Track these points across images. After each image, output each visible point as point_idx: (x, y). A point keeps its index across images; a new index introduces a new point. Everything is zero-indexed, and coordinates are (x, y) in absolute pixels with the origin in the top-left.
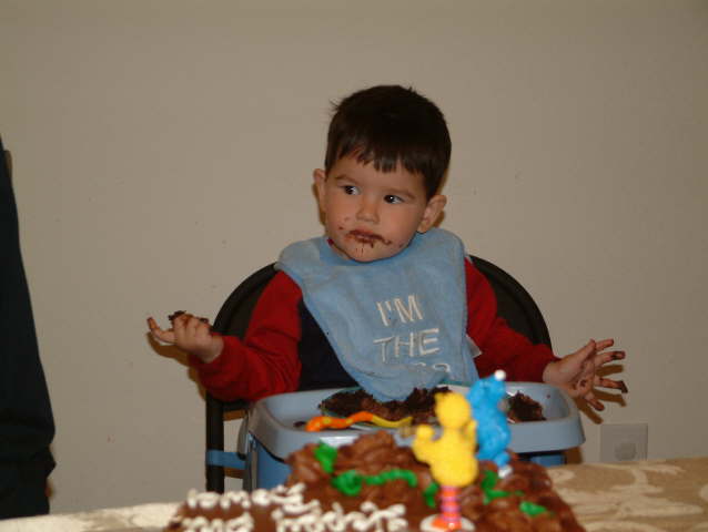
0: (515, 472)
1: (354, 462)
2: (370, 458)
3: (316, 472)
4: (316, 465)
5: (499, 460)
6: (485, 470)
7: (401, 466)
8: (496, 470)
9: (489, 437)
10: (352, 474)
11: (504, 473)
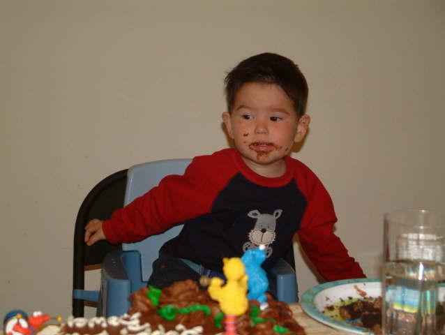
0: (270, 307)
1: (172, 300)
2: (181, 297)
3: (148, 305)
4: (148, 301)
5: (260, 300)
6: (253, 304)
7: (201, 302)
8: (259, 306)
9: (255, 285)
10: (170, 307)
11: (263, 307)
